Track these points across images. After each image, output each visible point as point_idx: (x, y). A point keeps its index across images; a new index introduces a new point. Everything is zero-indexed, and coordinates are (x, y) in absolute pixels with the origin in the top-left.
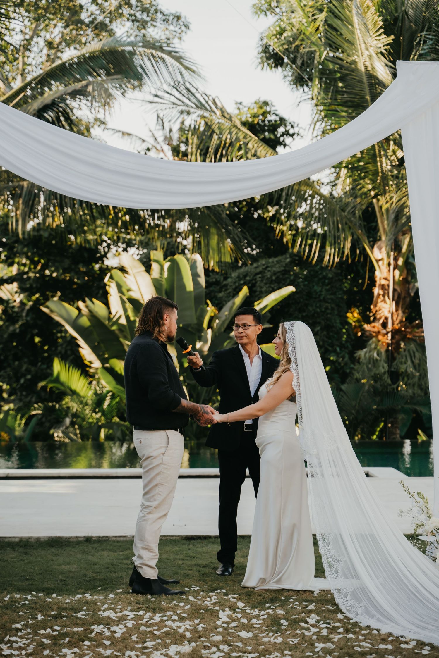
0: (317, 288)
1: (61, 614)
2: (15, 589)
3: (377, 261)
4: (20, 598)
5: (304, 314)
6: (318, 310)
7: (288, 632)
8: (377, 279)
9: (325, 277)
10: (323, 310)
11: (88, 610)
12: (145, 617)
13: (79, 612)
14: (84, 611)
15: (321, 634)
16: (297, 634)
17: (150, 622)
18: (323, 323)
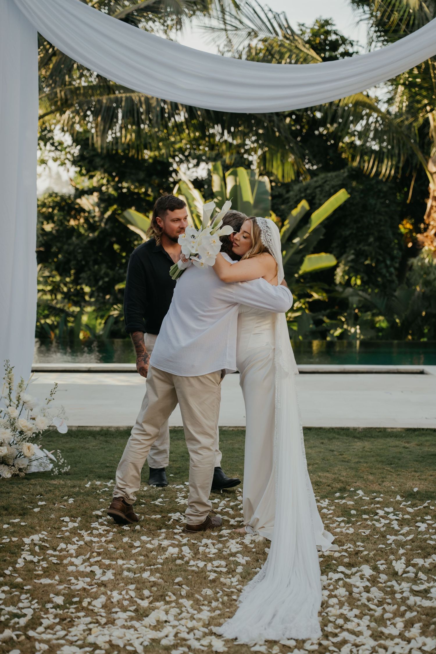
0: (372, 201)
1: (140, 501)
2: (96, 476)
3: (432, 174)
4: (101, 485)
5: (359, 225)
6: (372, 222)
7: (359, 523)
8: (431, 191)
9: (380, 191)
10: (377, 221)
11: (165, 497)
12: (220, 505)
13: (157, 499)
14: (162, 498)
15: (392, 526)
16: (368, 525)
17: (225, 510)
18: (376, 234)
